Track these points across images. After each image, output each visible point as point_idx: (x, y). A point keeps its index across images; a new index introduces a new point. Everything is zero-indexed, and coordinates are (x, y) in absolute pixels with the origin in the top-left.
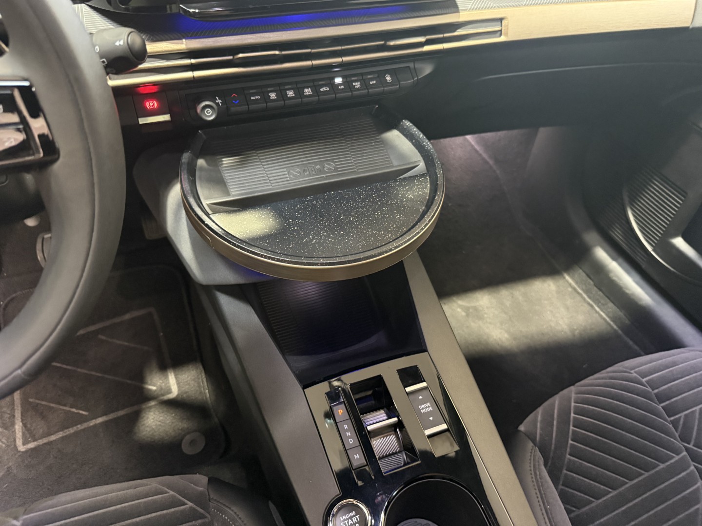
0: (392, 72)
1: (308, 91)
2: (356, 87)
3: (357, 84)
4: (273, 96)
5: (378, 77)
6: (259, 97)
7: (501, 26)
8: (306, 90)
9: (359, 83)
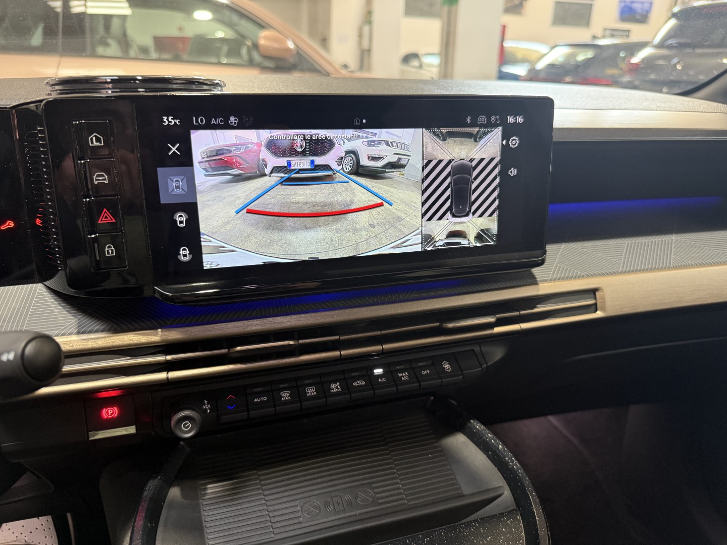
0: (452, 358)
1: (335, 387)
2: (403, 379)
3: (404, 374)
4: (286, 396)
5: (433, 364)
6: (265, 399)
7: (595, 299)
8: (333, 386)
9: (406, 374)
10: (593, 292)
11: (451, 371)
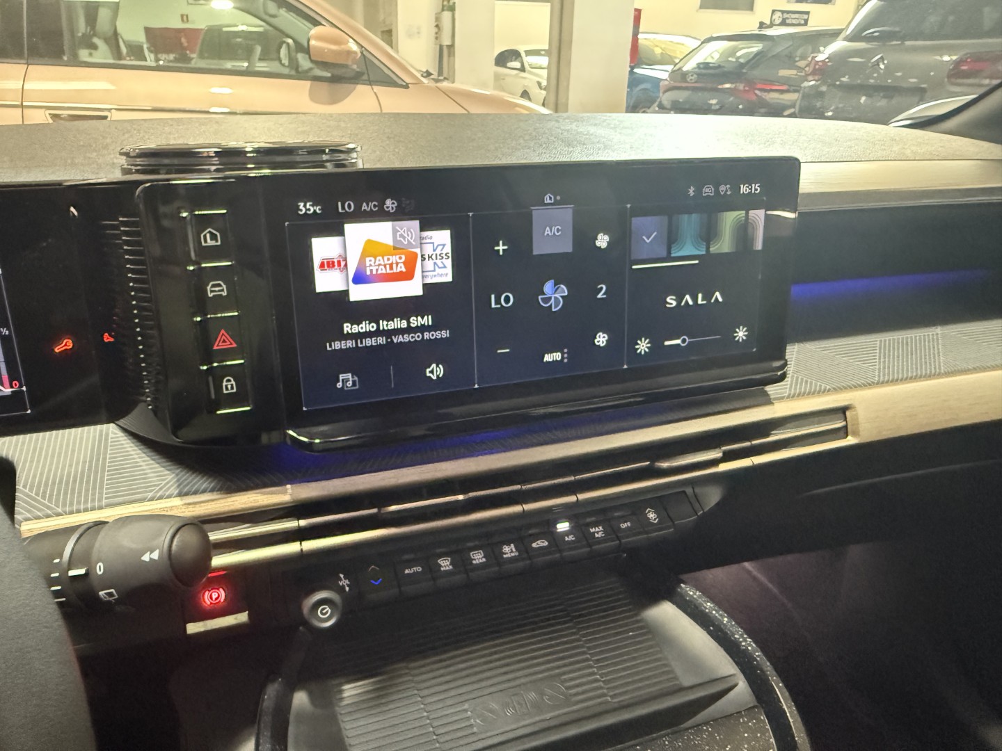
0: (657, 505)
1: (509, 551)
2: (597, 535)
3: (597, 529)
4: (445, 564)
5: (634, 513)
6: (419, 569)
7: (846, 420)
8: (506, 549)
9: (601, 528)
10: (843, 411)
11: (659, 522)
